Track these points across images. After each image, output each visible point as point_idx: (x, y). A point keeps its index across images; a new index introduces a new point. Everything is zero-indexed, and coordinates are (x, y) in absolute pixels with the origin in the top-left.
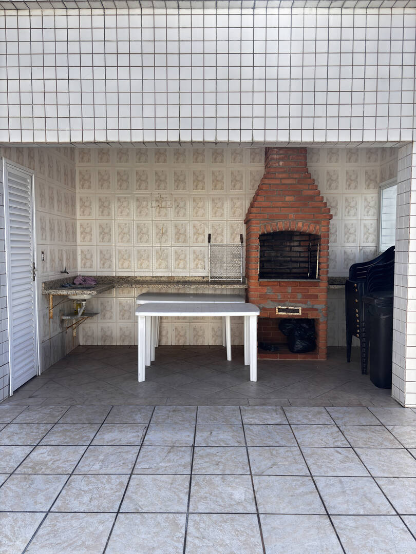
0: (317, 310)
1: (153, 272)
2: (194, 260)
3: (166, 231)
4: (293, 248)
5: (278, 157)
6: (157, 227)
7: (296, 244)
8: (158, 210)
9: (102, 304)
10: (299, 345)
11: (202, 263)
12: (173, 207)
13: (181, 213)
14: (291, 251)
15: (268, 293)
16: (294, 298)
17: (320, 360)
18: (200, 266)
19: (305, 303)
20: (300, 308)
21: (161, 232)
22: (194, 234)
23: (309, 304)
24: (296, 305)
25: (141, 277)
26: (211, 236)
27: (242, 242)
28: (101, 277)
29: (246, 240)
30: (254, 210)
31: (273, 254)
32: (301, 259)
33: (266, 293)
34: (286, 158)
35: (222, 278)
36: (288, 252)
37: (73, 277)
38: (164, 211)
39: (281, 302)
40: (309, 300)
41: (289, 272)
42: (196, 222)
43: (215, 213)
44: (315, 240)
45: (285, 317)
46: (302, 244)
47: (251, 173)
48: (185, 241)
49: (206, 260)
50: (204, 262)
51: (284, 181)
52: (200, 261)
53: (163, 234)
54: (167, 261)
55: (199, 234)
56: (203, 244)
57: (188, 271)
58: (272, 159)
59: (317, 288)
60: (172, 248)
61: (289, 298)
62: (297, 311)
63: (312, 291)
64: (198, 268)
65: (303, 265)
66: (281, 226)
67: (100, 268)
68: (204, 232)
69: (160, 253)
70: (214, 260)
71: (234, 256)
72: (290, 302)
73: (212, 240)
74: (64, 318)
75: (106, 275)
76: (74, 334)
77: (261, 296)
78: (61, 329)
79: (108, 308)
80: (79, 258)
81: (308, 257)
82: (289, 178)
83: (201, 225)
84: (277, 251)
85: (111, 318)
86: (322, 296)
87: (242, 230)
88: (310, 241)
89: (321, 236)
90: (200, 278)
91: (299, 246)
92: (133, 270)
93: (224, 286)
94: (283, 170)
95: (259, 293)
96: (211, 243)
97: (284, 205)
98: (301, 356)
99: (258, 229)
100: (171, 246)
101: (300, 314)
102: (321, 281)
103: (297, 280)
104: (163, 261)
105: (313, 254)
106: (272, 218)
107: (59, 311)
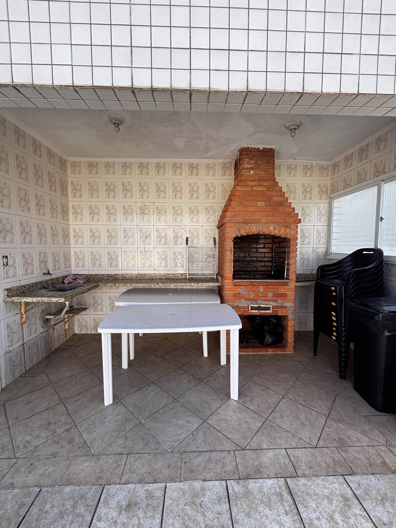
0: (286, 307)
1: (138, 270)
2: (174, 260)
3: (149, 234)
4: (258, 249)
5: (249, 166)
6: (141, 231)
7: (261, 246)
8: (142, 216)
9: (94, 298)
10: (269, 339)
11: (182, 263)
12: (156, 213)
13: (162, 219)
14: (257, 252)
15: (241, 293)
16: (265, 297)
17: (288, 352)
18: (179, 265)
19: (276, 301)
20: (271, 306)
21: (145, 236)
22: (174, 238)
23: (279, 302)
24: (267, 303)
25: (127, 274)
26: (189, 239)
27: (215, 244)
28: (93, 275)
29: (220, 243)
30: (228, 214)
31: (242, 255)
32: (265, 259)
34: (256, 168)
35: (198, 275)
36: (255, 252)
37: (63, 277)
38: (146, 217)
39: (253, 300)
40: (279, 298)
42: (176, 227)
43: (192, 219)
44: (280, 242)
45: (257, 314)
46: (267, 245)
47: (222, 185)
48: (166, 243)
49: (184, 259)
50: (183, 261)
51: (255, 188)
52: (179, 261)
54: (151, 261)
55: (178, 237)
56: (181, 246)
57: (169, 269)
58: (244, 168)
59: (287, 287)
61: (260, 297)
62: (268, 309)
63: (282, 290)
64: (177, 266)
65: (266, 264)
66: (254, 229)
67: (92, 267)
68: (182, 236)
69: (144, 254)
70: (191, 260)
71: (209, 256)
72: (262, 300)
73: (189, 242)
74: (48, 317)
75: (97, 273)
76: (67, 327)
77: (235, 295)
78: (46, 328)
79: (99, 302)
80: (73, 258)
81: (272, 257)
82: (259, 185)
83: (179, 229)
84: (245, 252)
85: (102, 310)
86: (291, 295)
87: (215, 234)
88: (273, 243)
89: (290, 239)
90: (179, 275)
91: (264, 248)
92: (121, 269)
93: (200, 284)
94: (254, 179)
95: (233, 292)
96: (188, 245)
97: (256, 210)
98: (271, 349)
99: (232, 232)
100: (154, 248)
101: (270, 311)
102: (290, 281)
103: (268, 281)
104: (147, 261)
105: (278, 255)
106: (246, 222)
107: (40, 311)
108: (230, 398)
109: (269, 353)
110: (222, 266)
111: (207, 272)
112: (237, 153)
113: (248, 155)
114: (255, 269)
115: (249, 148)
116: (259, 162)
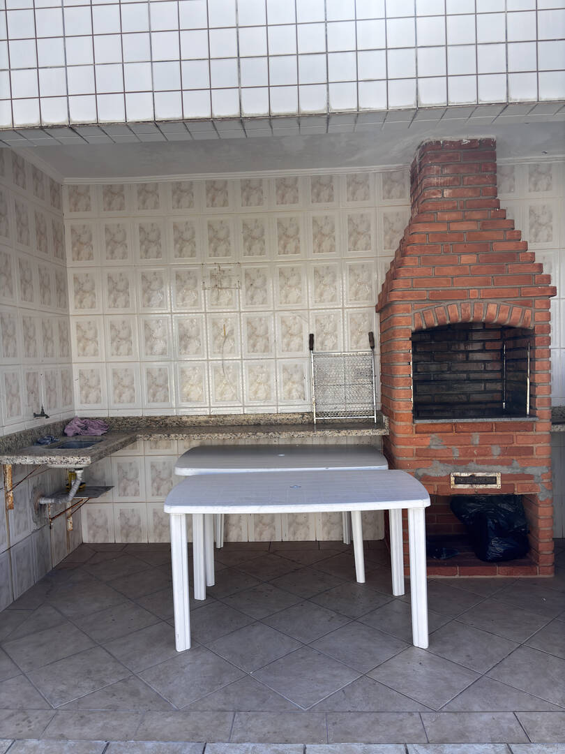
0: (531, 477)
1: (210, 407)
2: (285, 384)
3: (232, 332)
4: (470, 354)
5: (441, 180)
6: (215, 324)
7: (477, 346)
8: (215, 294)
9: (119, 467)
10: (497, 547)
11: (300, 388)
12: (243, 286)
13: (258, 298)
14: (467, 360)
15: (432, 447)
16: (485, 455)
17: (541, 576)
18: (294, 394)
19: (509, 464)
20: (498, 475)
21: (222, 334)
22: (284, 336)
23: (516, 467)
24: (491, 468)
25: (188, 416)
26: (315, 338)
27: (373, 347)
28: (117, 419)
29: (384, 343)
30: (400, 284)
31: (434, 367)
32: (487, 376)
33: (429, 446)
34: (456, 183)
35: (337, 414)
36: (463, 362)
37: (63, 422)
38: (225, 296)
39: (459, 463)
40: (514, 458)
41: (465, 400)
42: (287, 314)
43: (321, 295)
44: (515, 338)
45: (468, 493)
46: (488, 345)
47: (385, 218)
48: (266, 349)
49: (306, 382)
50: (303, 385)
51: (454, 227)
52: (296, 386)
53: (226, 337)
54: (236, 387)
55: (291, 335)
56: (299, 354)
57: (275, 403)
58: (430, 185)
59: (531, 433)
60: (244, 361)
61: (474, 456)
62: (494, 480)
63: (521, 439)
64: (290, 397)
65: (490, 386)
66: (454, 312)
67: (115, 402)
68: (301, 332)
69: (222, 372)
70: (320, 380)
71: (359, 374)
72: (478, 462)
73: (316, 345)
74: (43, 501)
75: (125, 415)
76: (70, 527)
77: (419, 453)
78: (39, 523)
79: (131, 475)
80: (76, 385)
81: (501, 371)
82: (465, 219)
83: (295, 318)
84: (441, 362)
85: (136, 493)
86: (542, 449)
87: (371, 325)
88: (503, 339)
89: (534, 329)
90: (296, 416)
91: (483, 350)
92: (174, 405)
93: (343, 433)
94: (451, 206)
95: (415, 447)
96: (315, 350)
97: (458, 272)
98: (503, 568)
99: (408, 321)
100: (242, 359)
101: (498, 485)
102: (537, 419)
103: (490, 420)
104: (228, 387)
105: (513, 366)
106: (436, 298)
107: (31, 489)
108: (412, 645)
109: (498, 576)
110: (390, 393)
111: (356, 408)
112: (414, 153)
113: (437, 156)
114: (464, 398)
115: (438, 142)
116: (462, 171)
